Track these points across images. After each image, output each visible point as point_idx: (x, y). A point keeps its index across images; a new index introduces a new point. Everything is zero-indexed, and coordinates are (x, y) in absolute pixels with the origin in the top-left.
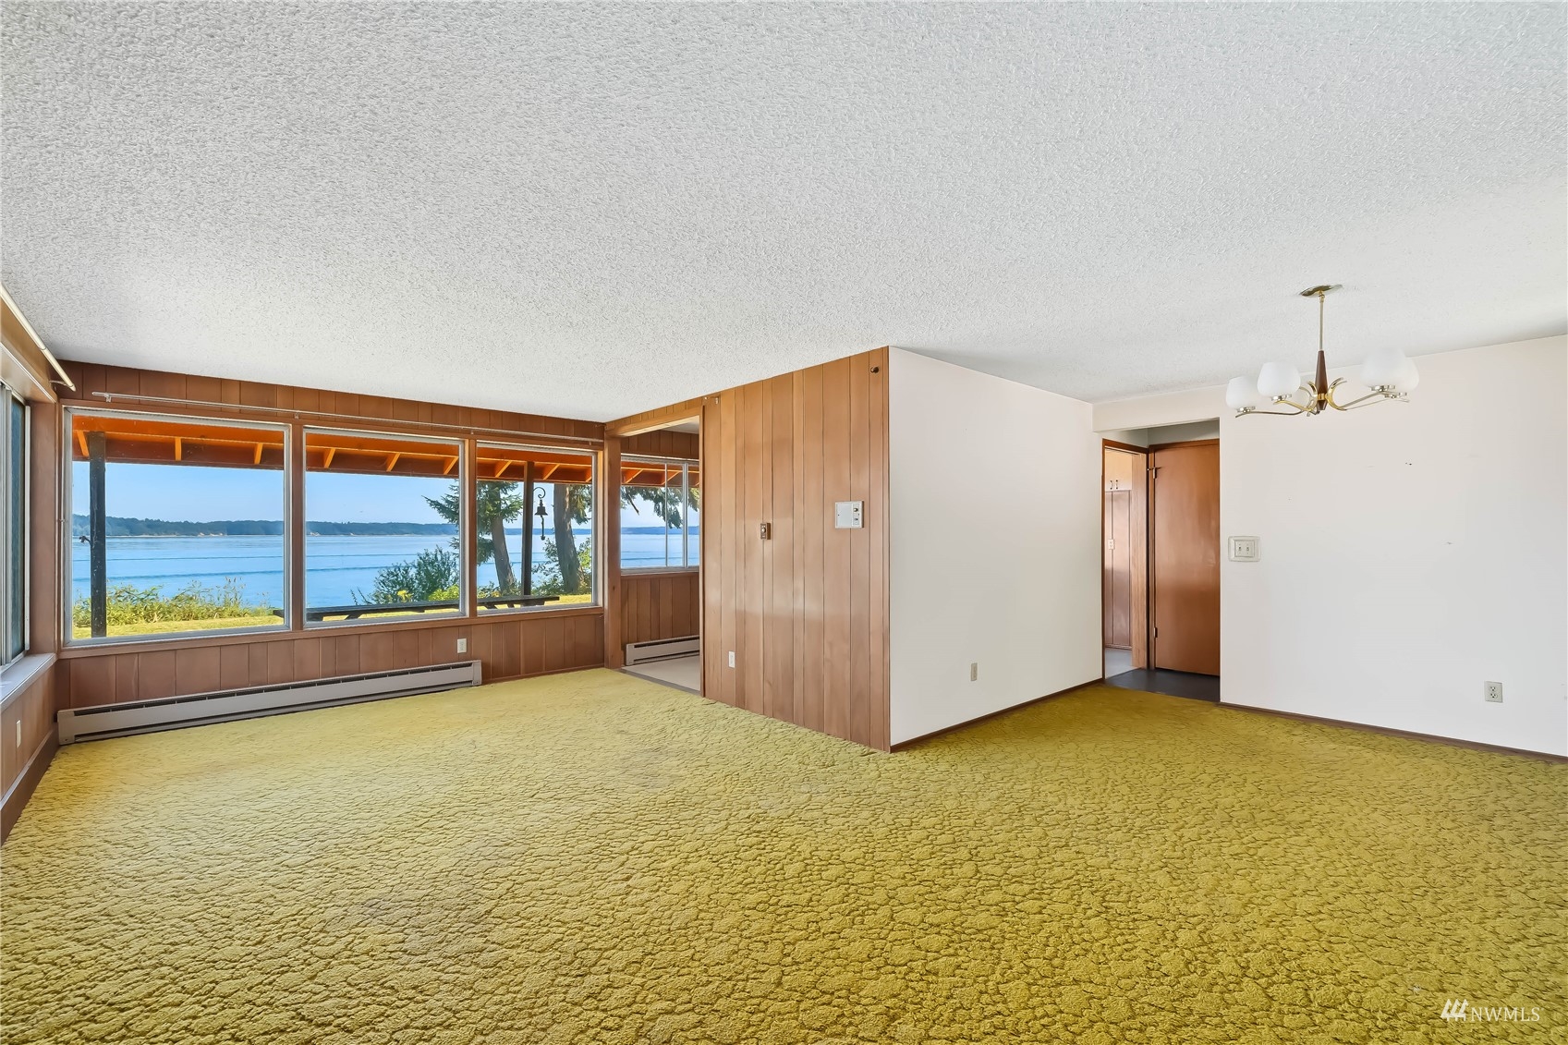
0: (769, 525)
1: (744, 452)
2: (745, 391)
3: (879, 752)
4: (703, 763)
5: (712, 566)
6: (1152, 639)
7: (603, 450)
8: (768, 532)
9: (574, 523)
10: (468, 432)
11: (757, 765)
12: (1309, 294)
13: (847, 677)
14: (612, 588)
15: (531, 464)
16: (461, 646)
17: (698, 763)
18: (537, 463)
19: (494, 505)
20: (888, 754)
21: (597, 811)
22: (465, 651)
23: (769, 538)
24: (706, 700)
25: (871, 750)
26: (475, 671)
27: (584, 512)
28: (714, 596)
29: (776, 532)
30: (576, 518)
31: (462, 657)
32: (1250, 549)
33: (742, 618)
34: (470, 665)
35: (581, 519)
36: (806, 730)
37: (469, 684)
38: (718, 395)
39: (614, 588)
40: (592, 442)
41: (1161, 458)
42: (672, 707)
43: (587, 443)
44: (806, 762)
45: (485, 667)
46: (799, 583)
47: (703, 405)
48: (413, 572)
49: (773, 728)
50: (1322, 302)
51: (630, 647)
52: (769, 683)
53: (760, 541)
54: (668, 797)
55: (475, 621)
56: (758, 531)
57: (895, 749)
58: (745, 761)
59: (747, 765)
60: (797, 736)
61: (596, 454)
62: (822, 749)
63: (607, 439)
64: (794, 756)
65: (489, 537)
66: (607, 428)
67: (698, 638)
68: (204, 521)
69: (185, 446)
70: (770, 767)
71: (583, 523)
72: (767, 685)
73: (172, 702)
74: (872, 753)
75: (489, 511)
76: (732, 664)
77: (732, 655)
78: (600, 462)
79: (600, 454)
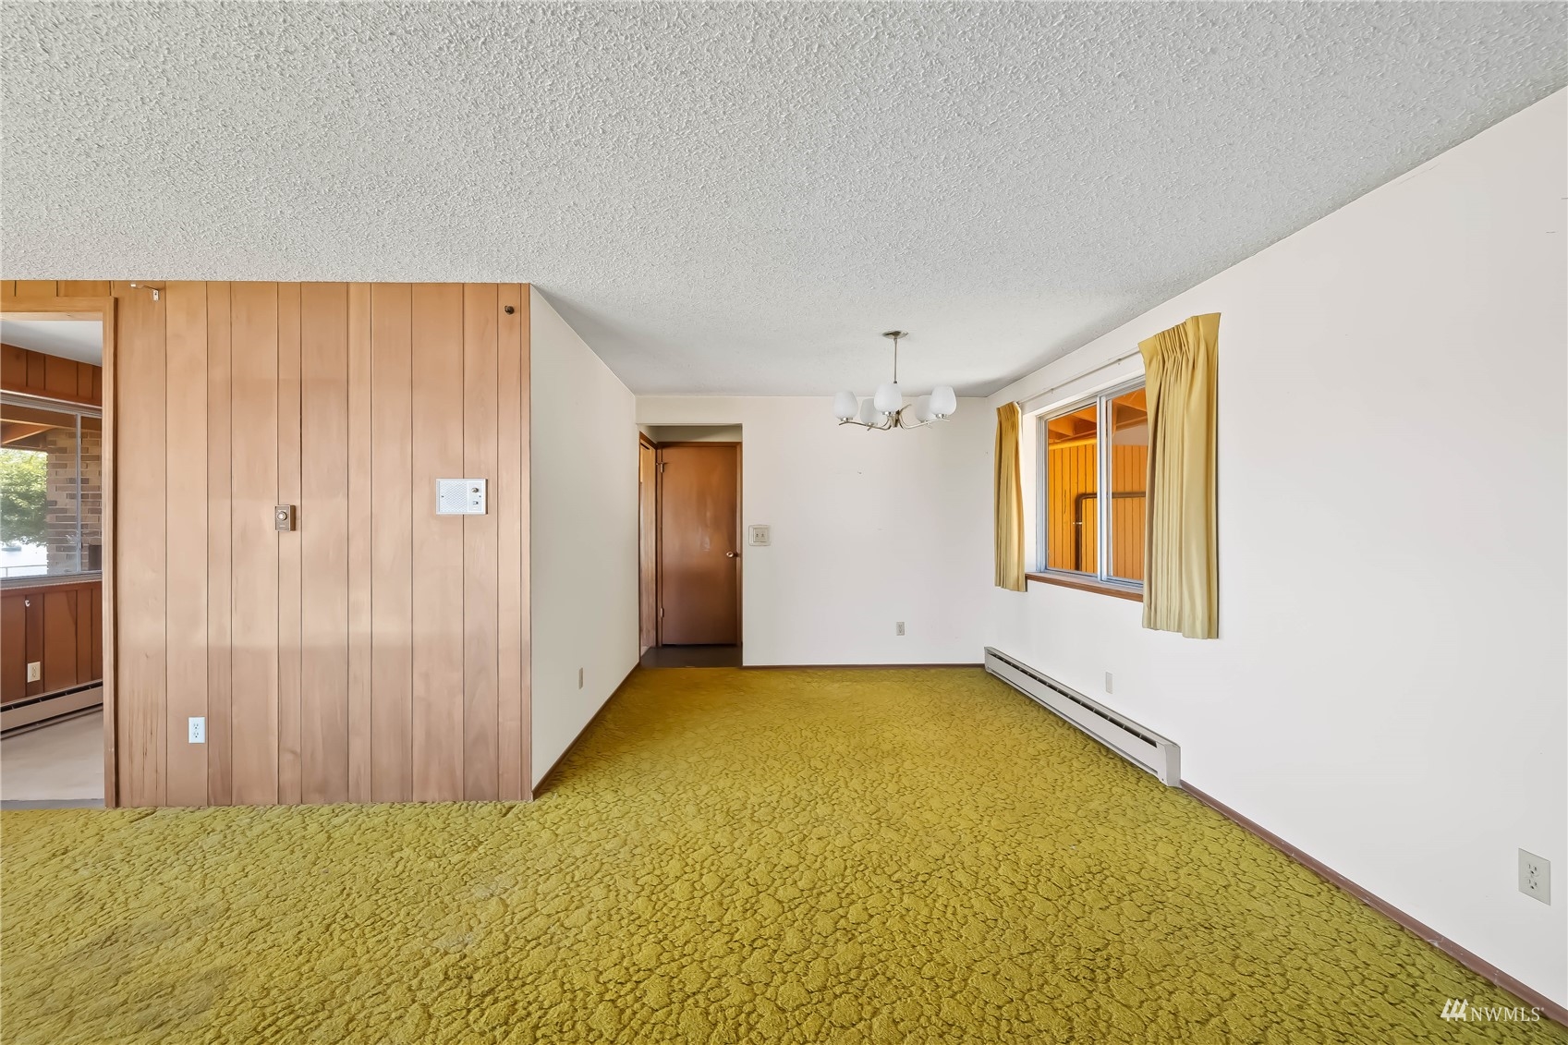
0: (293, 509)
1: (234, 390)
2: (233, 291)
3: (520, 805)
5: (140, 578)
6: (659, 619)
8: (290, 519)
12: (887, 334)
13: (458, 716)
20: (533, 804)
23: (294, 528)
25: (507, 804)
28: (147, 629)
29: (306, 518)
32: (762, 536)
33: (226, 658)
38: (160, 286)
41: (668, 454)
46: (360, 595)
47: (115, 297)
50: (896, 343)
53: (274, 533)
56: (267, 517)
57: (538, 793)
74: (511, 808)
76: (198, 738)
77: (197, 723)
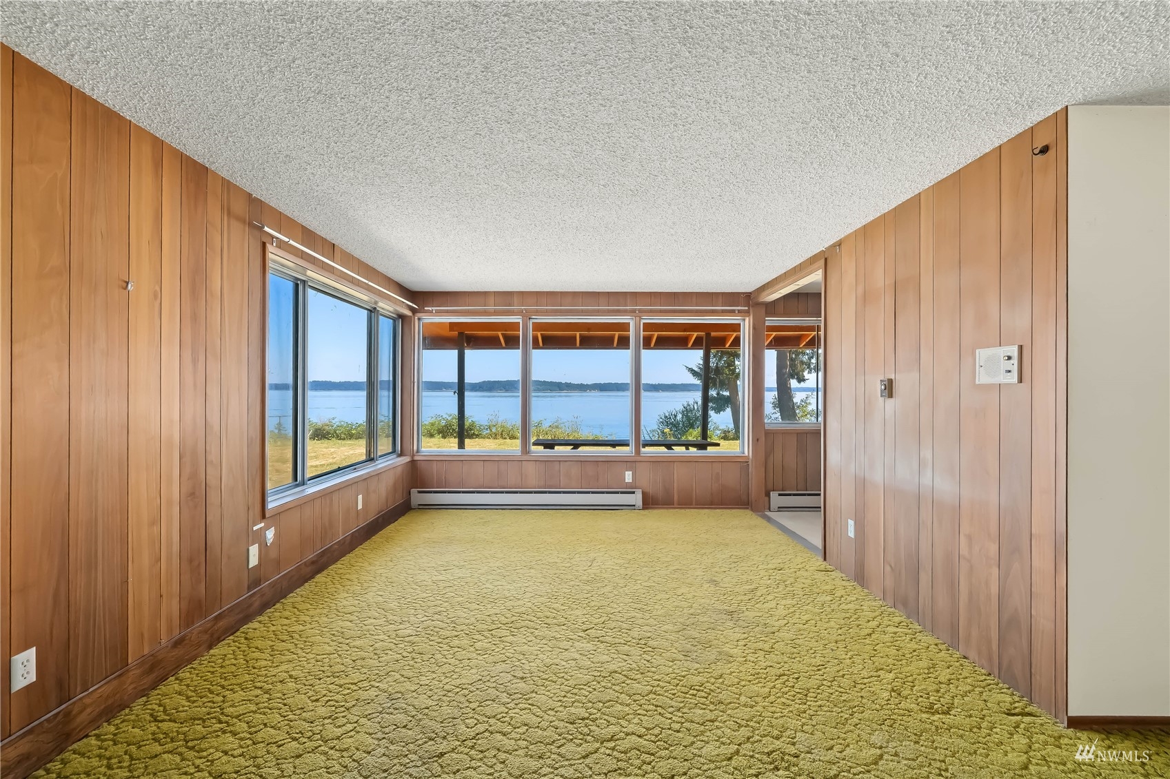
0: (890, 381)
1: (866, 299)
2: (866, 232)
4: (767, 647)
5: (833, 426)
7: (749, 316)
8: (889, 389)
9: (794, 383)
10: (634, 311)
11: (831, 670)
14: (756, 440)
15: (708, 335)
16: (629, 477)
17: (760, 645)
18: (713, 334)
19: (730, 370)
21: (619, 670)
22: (631, 481)
23: (891, 396)
24: (824, 565)
26: (637, 499)
27: (803, 374)
28: (836, 456)
29: (899, 388)
30: (797, 379)
31: (628, 485)
33: (861, 485)
34: (634, 493)
35: (801, 379)
36: (931, 640)
37: (633, 508)
38: (839, 244)
39: (758, 440)
40: (738, 310)
42: (781, 565)
43: (733, 311)
44: (905, 693)
45: (645, 495)
46: (927, 454)
47: (825, 259)
48: (679, 417)
49: (886, 622)
51: (774, 495)
52: (891, 566)
53: (881, 399)
54: (696, 680)
55: (638, 458)
56: (879, 387)
57: (1076, 723)
58: (818, 661)
59: (819, 668)
60: (913, 645)
61: (744, 320)
62: (942, 679)
63: (753, 306)
64: (892, 676)
65: (727, 393)
66: (752, 296)
67: (819, 495)
68: (590, 383)
69: (505, 337)
70: (846, 682)
71: (802, 383)
72: (888, 568)
73: (459, 492)
75: (726, 374)
76: (851, 534)
77: (851, 523)
78: (746, 326)
79: (747, 319)
